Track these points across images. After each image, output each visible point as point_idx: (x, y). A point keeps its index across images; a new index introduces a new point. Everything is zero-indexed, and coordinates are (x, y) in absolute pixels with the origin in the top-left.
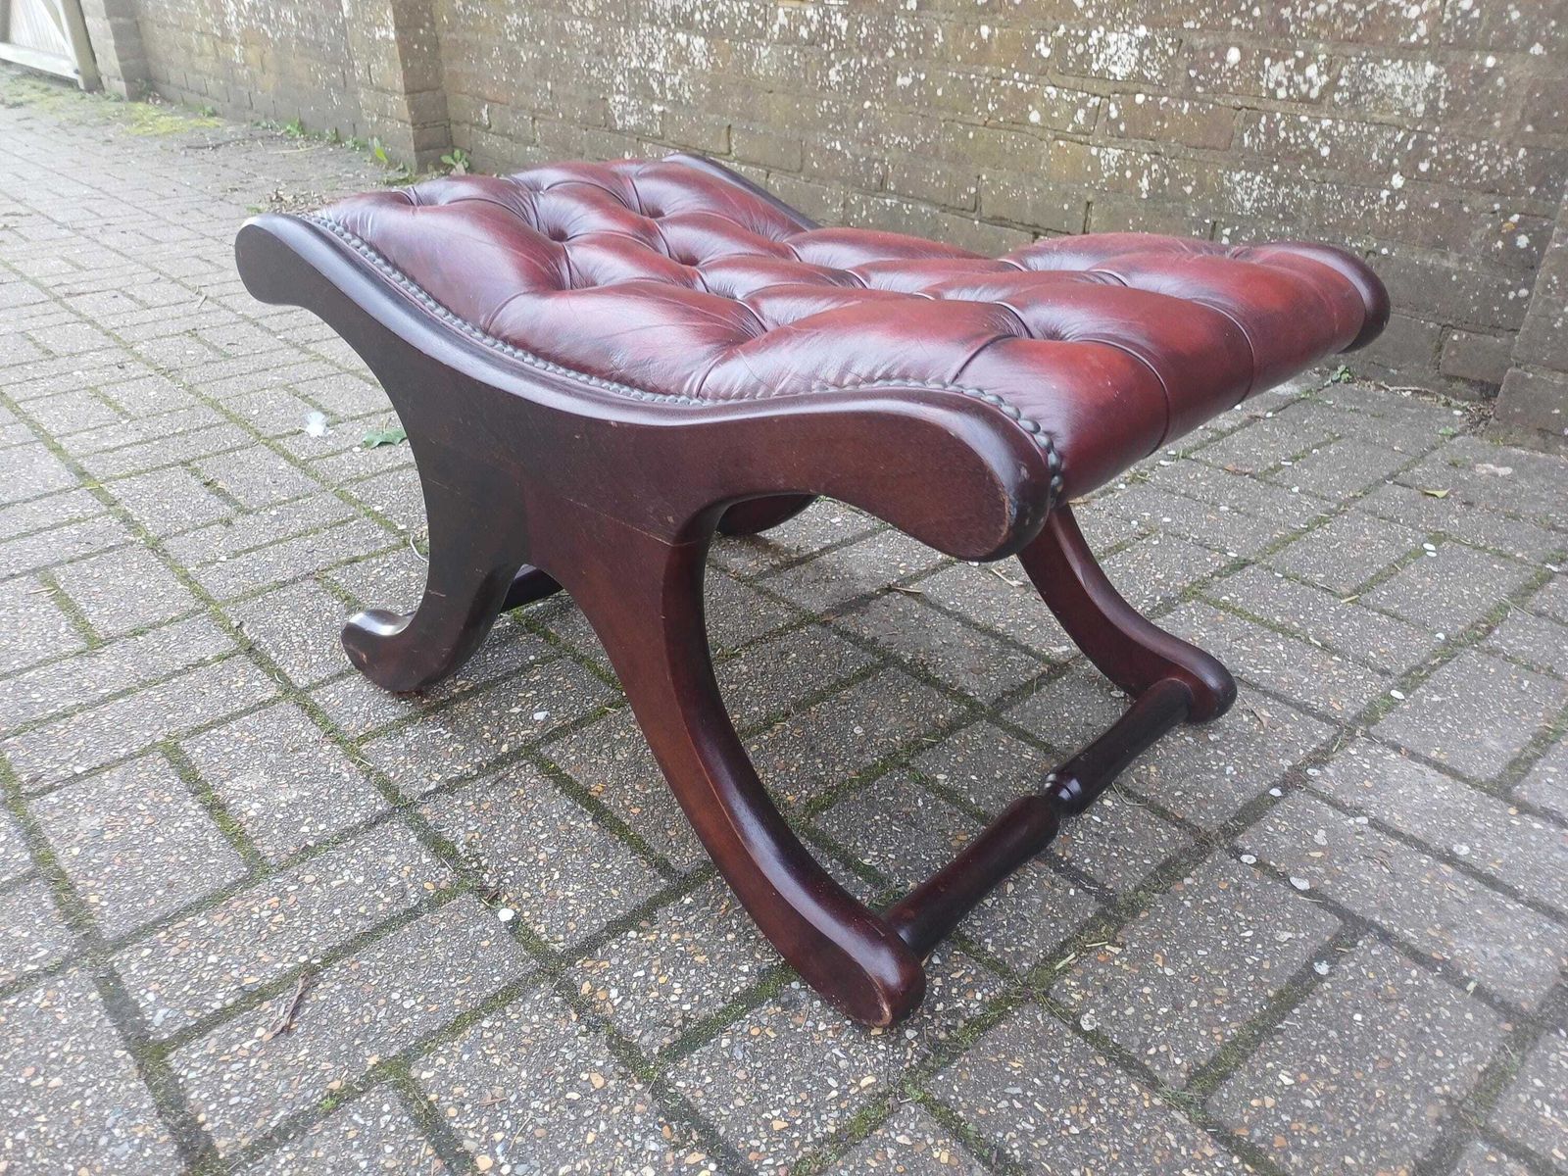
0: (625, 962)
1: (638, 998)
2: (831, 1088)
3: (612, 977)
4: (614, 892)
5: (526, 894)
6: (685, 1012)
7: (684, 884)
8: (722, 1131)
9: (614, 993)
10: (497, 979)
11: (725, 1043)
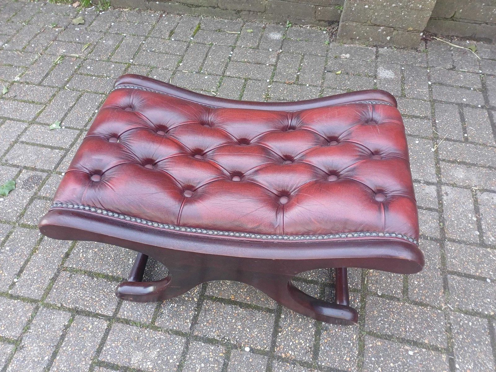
0: (285, 343)
1: (296, 350)
2: (350, 344)
3: (286, 348)
4: (265, 325)
5: (246, 340)
6: (308, 346)
7: (278, 313)
8: (339, 368)
9: (290, 352)
10: (263, 367)
11: (323, 348)
